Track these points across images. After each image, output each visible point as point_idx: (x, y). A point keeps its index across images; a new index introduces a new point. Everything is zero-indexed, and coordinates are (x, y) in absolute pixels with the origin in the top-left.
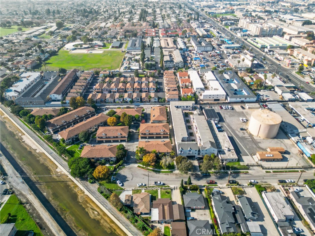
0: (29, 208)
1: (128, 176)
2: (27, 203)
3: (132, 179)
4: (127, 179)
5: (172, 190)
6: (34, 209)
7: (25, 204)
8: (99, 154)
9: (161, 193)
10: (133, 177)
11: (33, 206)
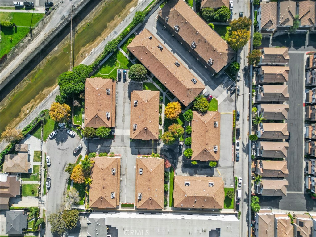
0: (25, 41)
1: (65, 143)
2: (32, 36)
3: (59, 149)
4: (60, 142)
5: (38, 197)
6: (24, 47)
7: (30, 35)
8: (90, 103)
9: (33, 184)
10: (63, 150)
11: (28, 44)
